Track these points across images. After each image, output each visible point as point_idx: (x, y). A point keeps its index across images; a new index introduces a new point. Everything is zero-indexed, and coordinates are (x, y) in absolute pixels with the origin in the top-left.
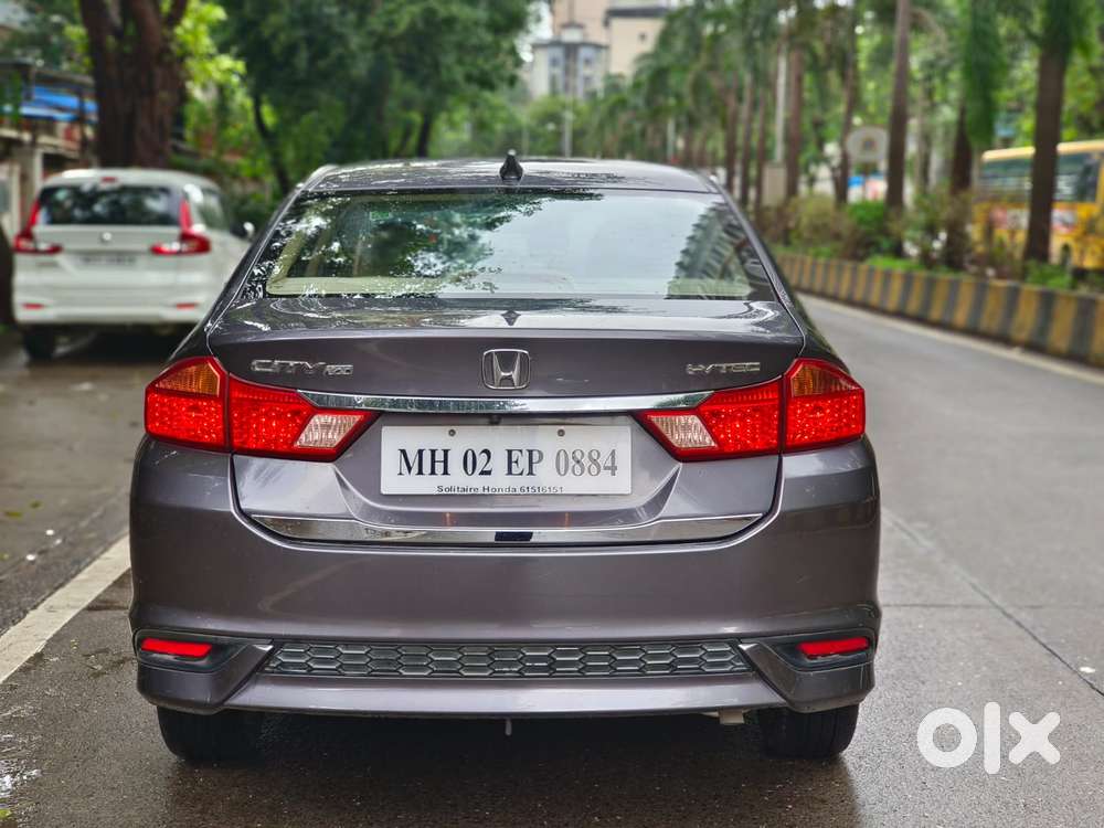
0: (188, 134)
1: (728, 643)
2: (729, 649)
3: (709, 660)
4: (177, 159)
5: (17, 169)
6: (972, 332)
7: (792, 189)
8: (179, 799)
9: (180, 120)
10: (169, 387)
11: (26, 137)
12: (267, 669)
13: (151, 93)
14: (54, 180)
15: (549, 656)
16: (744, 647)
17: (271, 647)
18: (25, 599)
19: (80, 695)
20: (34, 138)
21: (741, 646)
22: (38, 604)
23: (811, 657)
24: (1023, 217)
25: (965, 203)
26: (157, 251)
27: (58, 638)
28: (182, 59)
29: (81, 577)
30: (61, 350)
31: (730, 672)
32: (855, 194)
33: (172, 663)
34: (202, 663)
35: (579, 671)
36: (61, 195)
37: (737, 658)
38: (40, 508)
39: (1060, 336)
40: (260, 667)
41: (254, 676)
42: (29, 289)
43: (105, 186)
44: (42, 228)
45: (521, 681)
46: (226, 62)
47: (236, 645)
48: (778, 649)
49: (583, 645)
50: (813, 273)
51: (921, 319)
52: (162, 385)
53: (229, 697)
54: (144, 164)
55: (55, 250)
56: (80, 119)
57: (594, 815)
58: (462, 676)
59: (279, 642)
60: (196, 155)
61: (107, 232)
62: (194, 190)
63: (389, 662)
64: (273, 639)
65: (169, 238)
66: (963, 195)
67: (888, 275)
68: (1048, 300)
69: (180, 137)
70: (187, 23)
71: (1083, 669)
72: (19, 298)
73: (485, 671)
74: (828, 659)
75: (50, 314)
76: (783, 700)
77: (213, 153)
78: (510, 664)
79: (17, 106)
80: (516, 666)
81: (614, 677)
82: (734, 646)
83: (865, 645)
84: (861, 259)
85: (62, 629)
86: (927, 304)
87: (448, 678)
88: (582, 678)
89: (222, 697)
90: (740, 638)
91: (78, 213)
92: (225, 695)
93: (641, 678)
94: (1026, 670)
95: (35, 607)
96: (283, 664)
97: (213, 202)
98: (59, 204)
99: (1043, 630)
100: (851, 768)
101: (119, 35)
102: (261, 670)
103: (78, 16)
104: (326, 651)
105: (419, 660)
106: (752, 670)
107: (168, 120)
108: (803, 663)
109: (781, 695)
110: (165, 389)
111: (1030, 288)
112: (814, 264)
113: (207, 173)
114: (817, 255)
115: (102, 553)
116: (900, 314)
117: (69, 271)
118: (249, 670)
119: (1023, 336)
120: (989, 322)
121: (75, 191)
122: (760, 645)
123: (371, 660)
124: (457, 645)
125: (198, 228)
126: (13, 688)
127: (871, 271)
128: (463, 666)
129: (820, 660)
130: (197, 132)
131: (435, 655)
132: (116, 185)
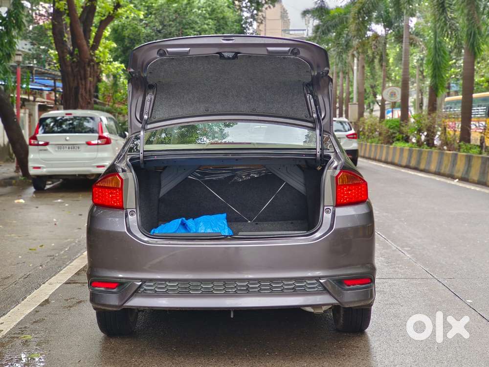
0: (100, 96)
1: (316, 280)
2: (316, 282)
3: (308, 286)
4: (96, 106)
5: (27, 111)
6: (438, 173)
7: (361, 114)
8: (105, 349)
9: (97, 90)
10: (101, 185)
11: (31, 98)
12: (139, 292)
13: (85, 78)
14: (44, 115)
15: (247, 285)
16: (322, 281)
17: (141, 283)
18: (39, 281)
19: (64, 314)
20: (35, 98)
21: (320, 281)
22: (45, 282)
23: (349, 286)
24: (459, 125)
25: (434, 119)
26: (89, 144)
27: (53, 294)
28: (98, 64)
29: (61, 272)
30: (48, 187)
31: (317, 291)
32: (389, 116)
33: (102, 291)
34: (114, 290)
35: (258, 291)
36: (48, 121)
37: (319, 286)
38: (43, 247)
39: (475, 175)
40: (136, 291)
41: (134, 295)
42: (35, 160)
43: (67, 117)
44: (40, 135)
45: (236, 295)
46: (117, 64)
47: (127, 283)
48: (335, 281)
49: (259, 280)
50: (370, 150)
51: (416, 169)
52: (99, 185)
53: (125, 303)
54: (82, 108)
55: (46, 144)
56: (54, 89)
57: (267, 352)
58: (214, 293)
59: (144, 281)
60: (104, 105)
61: (68, 136)
62: (104, 118)
63: (186, 288)
64: (141, 280)
65: (94, 138)
66: (434, 115)
67: (402, 150)
68: (469, 159)
69: (97, 97)
70: (100, 49)
71: (468, 301)
72: (31, 165)
73: (223, 291)
74: (355, 287)
75: (44, 171)
76: (337, 302)
77: (111, 104)
78: (232, 288)
79: (28, 84)
80: (234, 289)
81: (272, 293)
82: (318, 281)
83: (370, 282)
84: (391, 144)
85: (55, 291)
86: (419, 162)
87: (208, 294)
88: (259, 293)
89: (122, 303)
90: (320, 277)
91: (56, 129)
92: (123, 302)
93: (282, 293)
94: (444, 301)
95: (44, 283)
96: (145, 290)
97: (112, 123)
98: (47, 125)
99: (452, 287)
100: (369, 335)
101: (71, 54)
102: (137, 292)
103: (54, 46)
104: (162, 284)
105: (197, 287)
106: (325, 290)
107: (92, 90)
108: (345, 288)
109: (336, 299)
110: (100, 186)
111: (461, 154)
112: (371, 146)
113: (108, 111)
114: (372, 142)
115: (70, 263)
116: (407, 167)
117: (52, 153)
118: (132, 292)
119: (459, 175)
120: (445, 169)
121: (54, 119)
122: (328, 281)
123: (179, 287)
124: (212, 281)
125: (106, 134)
126: (37, 312)
127: (395, 148)
128: (214, 289)
129: (351, 287)
130: (104, 95)
131: (204, 285)
132: (71, 117)
